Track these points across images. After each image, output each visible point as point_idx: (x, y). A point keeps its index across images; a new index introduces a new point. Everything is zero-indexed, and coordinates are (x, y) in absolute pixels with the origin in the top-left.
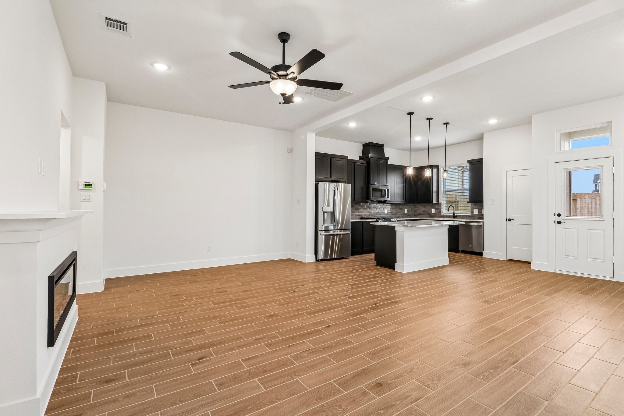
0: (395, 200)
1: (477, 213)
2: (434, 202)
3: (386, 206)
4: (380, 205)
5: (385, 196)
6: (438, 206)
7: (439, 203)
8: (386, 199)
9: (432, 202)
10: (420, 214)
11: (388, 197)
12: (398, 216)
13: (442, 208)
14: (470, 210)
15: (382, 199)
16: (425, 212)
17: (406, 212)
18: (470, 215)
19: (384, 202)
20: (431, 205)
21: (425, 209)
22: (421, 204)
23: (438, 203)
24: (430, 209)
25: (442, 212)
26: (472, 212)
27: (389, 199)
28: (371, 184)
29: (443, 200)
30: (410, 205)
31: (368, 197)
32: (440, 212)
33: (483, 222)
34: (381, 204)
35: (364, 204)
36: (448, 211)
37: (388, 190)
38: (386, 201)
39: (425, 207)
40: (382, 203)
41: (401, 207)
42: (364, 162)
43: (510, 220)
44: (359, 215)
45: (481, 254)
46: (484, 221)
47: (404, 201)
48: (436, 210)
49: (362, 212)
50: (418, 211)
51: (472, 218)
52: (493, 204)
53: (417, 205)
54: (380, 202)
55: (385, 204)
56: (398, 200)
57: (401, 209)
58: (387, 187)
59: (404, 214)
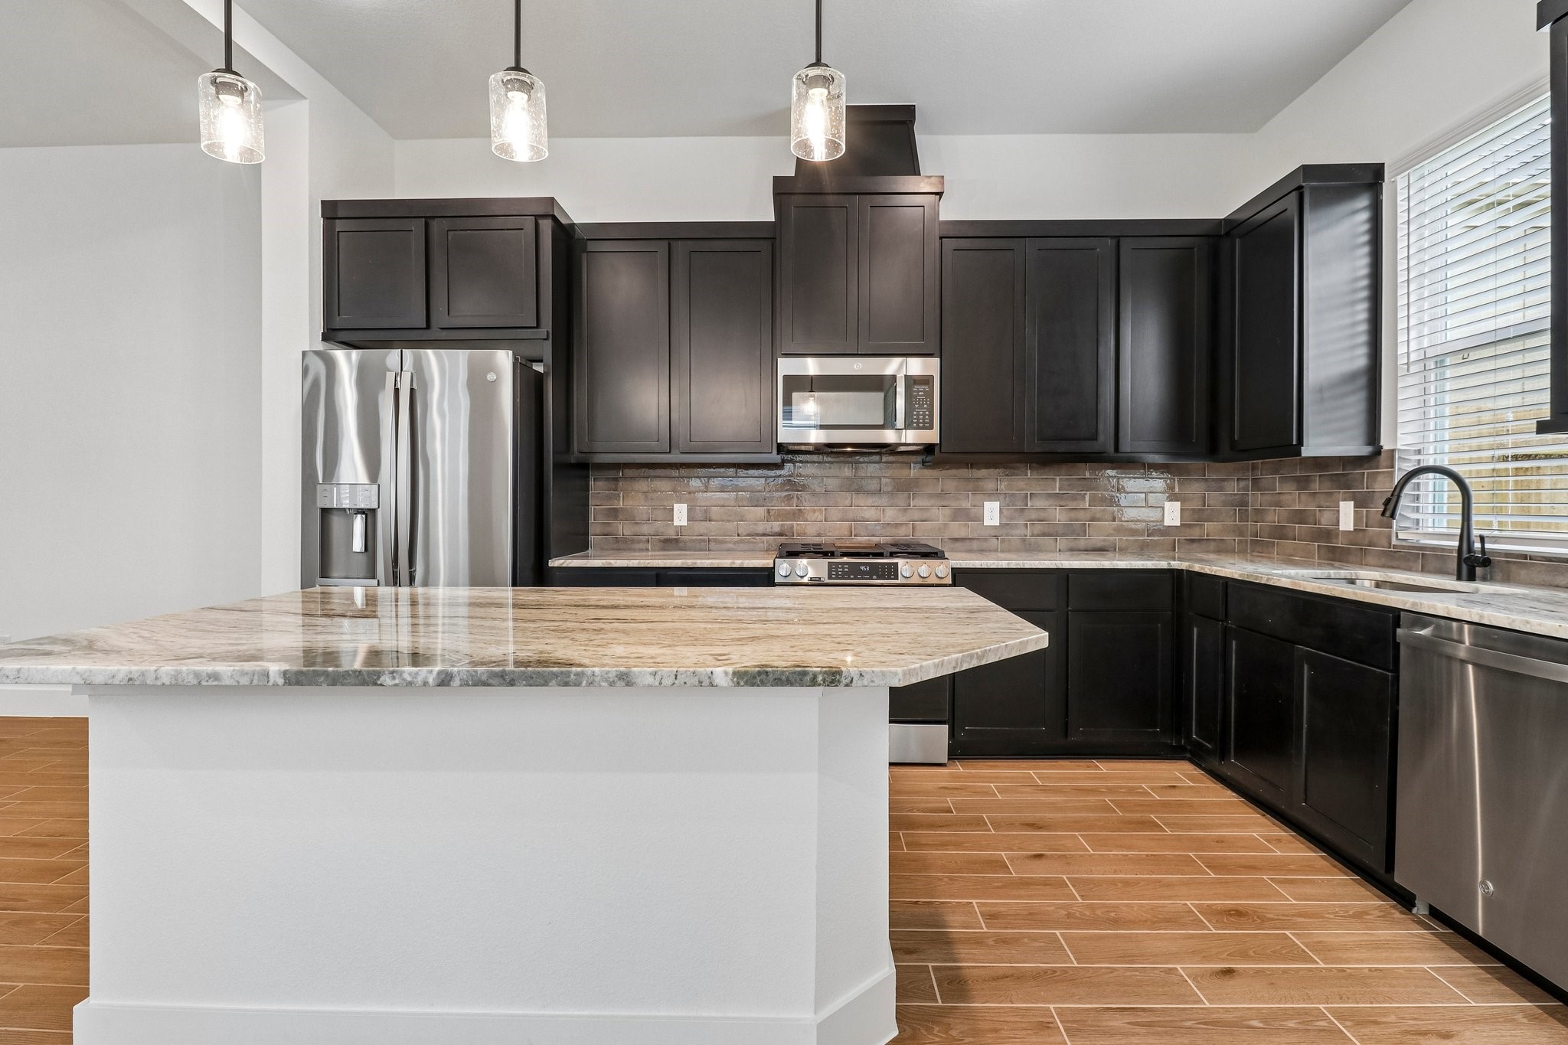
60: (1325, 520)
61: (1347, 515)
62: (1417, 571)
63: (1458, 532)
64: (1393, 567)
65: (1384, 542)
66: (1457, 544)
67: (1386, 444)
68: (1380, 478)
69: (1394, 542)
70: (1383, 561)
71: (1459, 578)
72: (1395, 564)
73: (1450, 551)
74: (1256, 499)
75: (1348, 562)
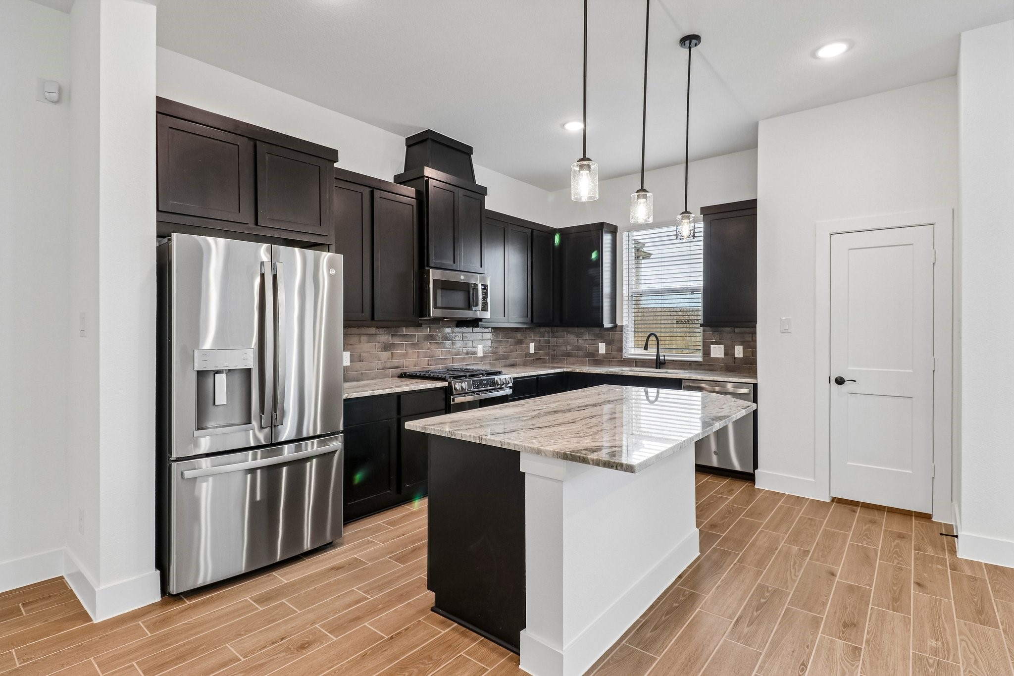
0: (505, 319)
1: (721, 354)
2: (607, 324)
3: (479, 336)
4: (463, 333)
5: (477, 305)
6: (615, 334)
7: (616, 326)
8: (479, 315)
9: (601, 325)
10: (568, 355)
11: (485, 309)
12: (511, 361)
13: (624, 339)
14: (701, 348)
15: (469, 314)
16: (579, 348)
17: (532, 351)
18: (700, 359)
19: (475, 323)
20: (597, 330)
21: (581, 341)
22: (571, 330)
23: (616, 328)
24: (593, 342)
25: (624, 351)
26: (706, 353)
27: (487, 315)
28: (431, 265)
29: (626, 318)
30: (542, 330)
31: (422, 309)
32: (620, 350)
33: (755, 386)
34: (464, 330)
35: (412, 329)
36: (646, 348)
37: (485, 287)
38: (481, 320)
39: (579, 336)
40: (467, 327)
41: (519, 336)
42: (410, 191)
43: (840, 381)
44: (396, 365)
45: (749, 478)
46: (761, 380)
47: (529, 320)
48: (608, 343)
49: (405, 355)
50: (563, 349)
51: (707, 367)
52: (787, 332)
53: (560, 331)
54: (462, 323)
55: (476, 330)
56: (514, 319)
57: (520, 342)
58: (483, 279)
59: (528, 354)
60: (591, 349)
61: (602, 348)
62: (633, 367)
63: (656, 354)
64: (623, 366)
65: (619, 357)
66: (655, 358)
67: (619, 323)
68: (617, 335)
69: (623, 357)
70: (619, 364)
71: (657, 368)
72: (624, 364)
73: (654, 360)
74: (553, 341)
75: (603, 365)
